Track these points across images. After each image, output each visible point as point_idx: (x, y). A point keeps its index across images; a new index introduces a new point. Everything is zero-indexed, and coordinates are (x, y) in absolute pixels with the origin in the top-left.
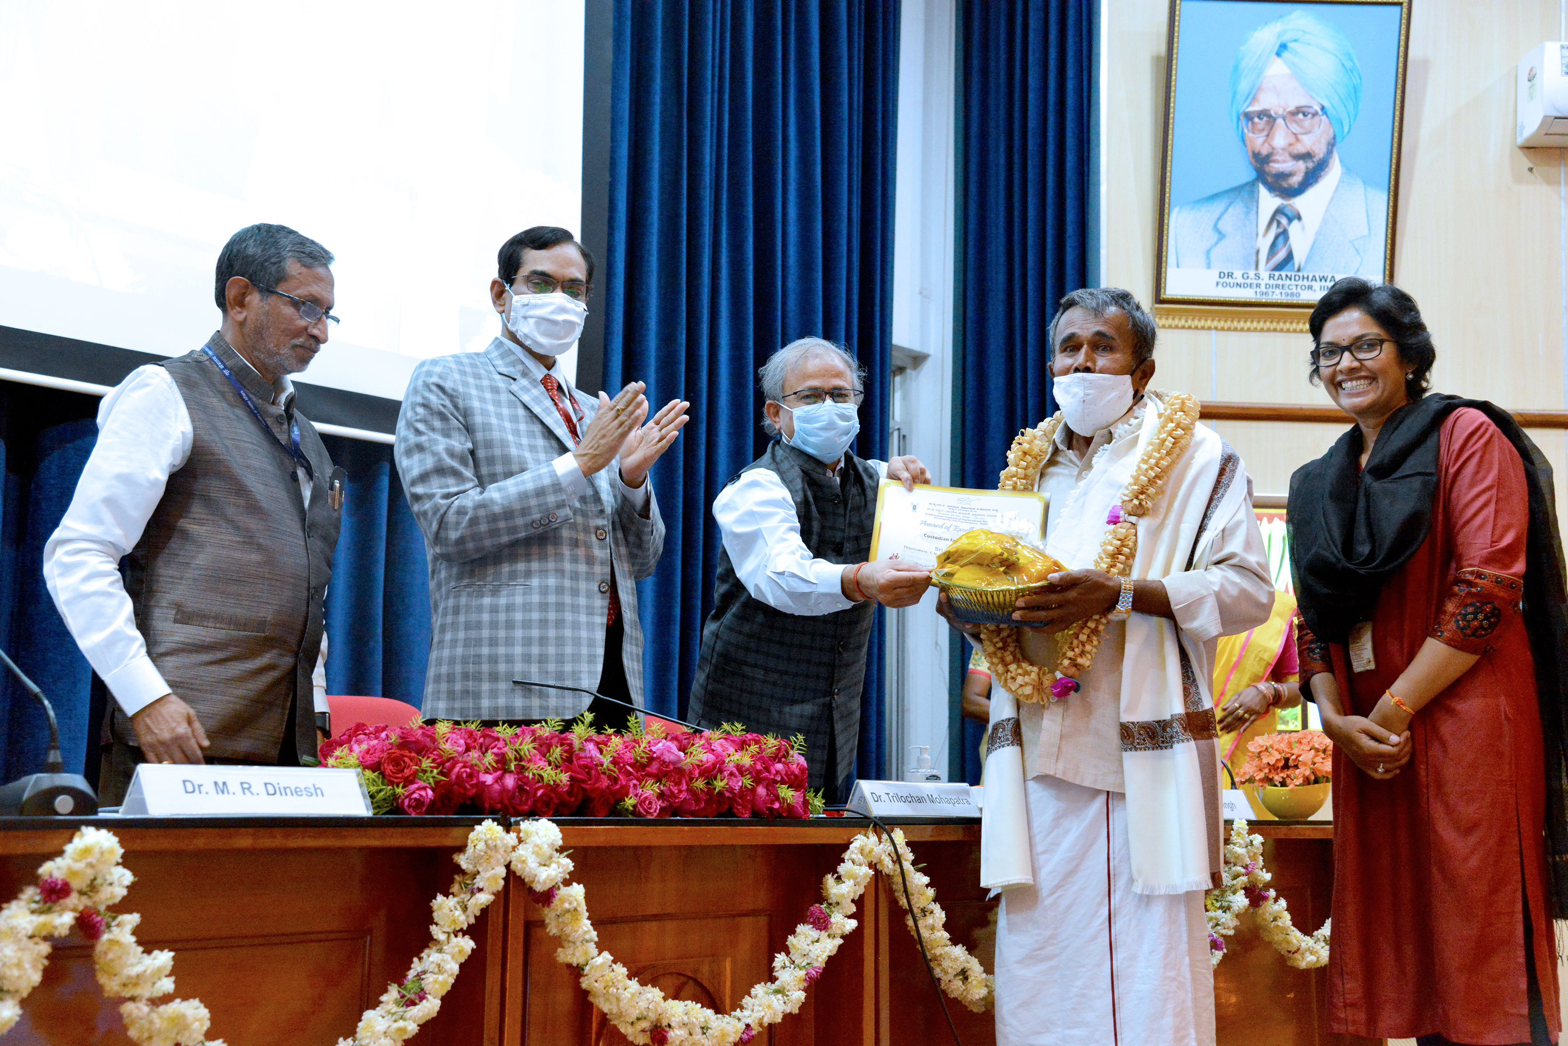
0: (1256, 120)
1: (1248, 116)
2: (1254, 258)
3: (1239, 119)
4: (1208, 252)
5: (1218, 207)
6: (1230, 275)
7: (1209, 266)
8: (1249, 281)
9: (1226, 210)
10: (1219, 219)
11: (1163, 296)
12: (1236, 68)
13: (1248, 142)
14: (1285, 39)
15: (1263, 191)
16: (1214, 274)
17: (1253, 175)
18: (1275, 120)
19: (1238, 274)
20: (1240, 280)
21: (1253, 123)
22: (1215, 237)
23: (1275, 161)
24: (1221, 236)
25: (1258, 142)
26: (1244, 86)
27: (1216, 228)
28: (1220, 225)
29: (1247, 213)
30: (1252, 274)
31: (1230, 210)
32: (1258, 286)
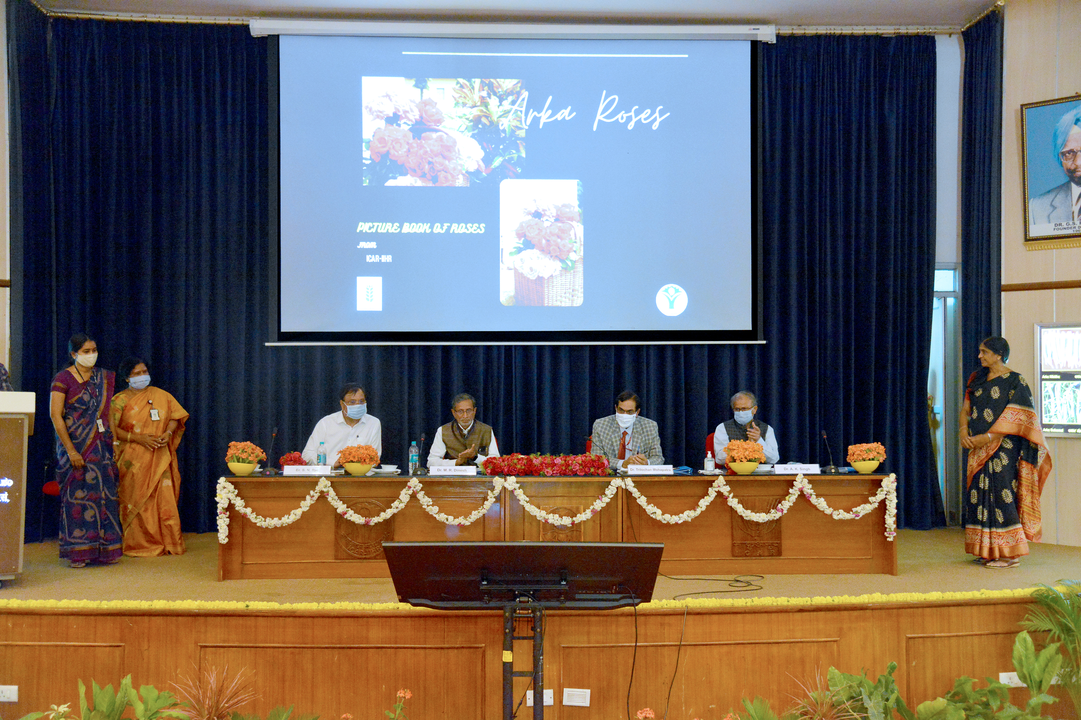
0: (1067, 155)
1: (1063, 154)
2: (1072, 216)
3: (1058, 156)
4: (1049, 216)
5: (1051, 196)
6: (1060, 225)
7: (1049, 222)
8: (1070, 226)
9: (1056, 196)
10: (1053, 201)
11: (1028, 238)
12: (1055, 134)
13: (1064, 165)
14: (1078, 116)
15: (1073, 186)
16: (1052, 225)
17: (1067, 179)
18: (1076, 153)
19: (1064, 224)
20: (1065, 226)
21: (1066, 156)
22: (1052, 209)
23: (1078, 171)
24: (1054, 208)
25: (1069, 164)
26: (1060, 141)
27: (1051, 205)
28: (1053, 203)
29: (1067, 196)
30: (1071, 223)
31: (1058, 196)
32: (1075, 227)
